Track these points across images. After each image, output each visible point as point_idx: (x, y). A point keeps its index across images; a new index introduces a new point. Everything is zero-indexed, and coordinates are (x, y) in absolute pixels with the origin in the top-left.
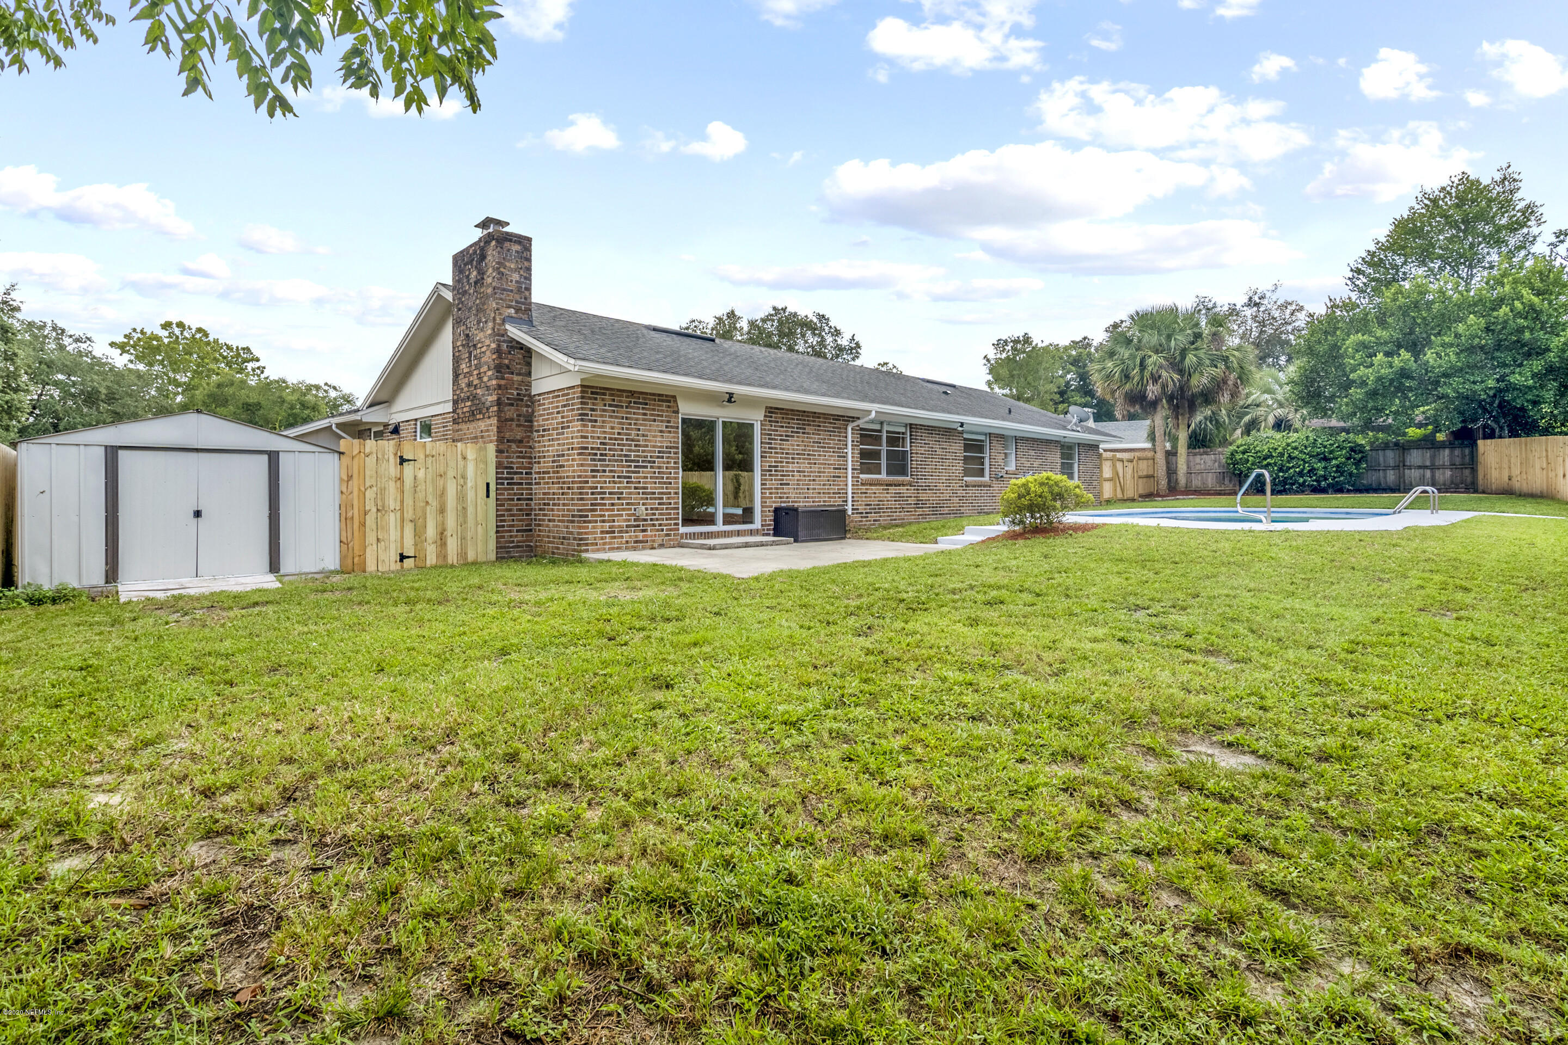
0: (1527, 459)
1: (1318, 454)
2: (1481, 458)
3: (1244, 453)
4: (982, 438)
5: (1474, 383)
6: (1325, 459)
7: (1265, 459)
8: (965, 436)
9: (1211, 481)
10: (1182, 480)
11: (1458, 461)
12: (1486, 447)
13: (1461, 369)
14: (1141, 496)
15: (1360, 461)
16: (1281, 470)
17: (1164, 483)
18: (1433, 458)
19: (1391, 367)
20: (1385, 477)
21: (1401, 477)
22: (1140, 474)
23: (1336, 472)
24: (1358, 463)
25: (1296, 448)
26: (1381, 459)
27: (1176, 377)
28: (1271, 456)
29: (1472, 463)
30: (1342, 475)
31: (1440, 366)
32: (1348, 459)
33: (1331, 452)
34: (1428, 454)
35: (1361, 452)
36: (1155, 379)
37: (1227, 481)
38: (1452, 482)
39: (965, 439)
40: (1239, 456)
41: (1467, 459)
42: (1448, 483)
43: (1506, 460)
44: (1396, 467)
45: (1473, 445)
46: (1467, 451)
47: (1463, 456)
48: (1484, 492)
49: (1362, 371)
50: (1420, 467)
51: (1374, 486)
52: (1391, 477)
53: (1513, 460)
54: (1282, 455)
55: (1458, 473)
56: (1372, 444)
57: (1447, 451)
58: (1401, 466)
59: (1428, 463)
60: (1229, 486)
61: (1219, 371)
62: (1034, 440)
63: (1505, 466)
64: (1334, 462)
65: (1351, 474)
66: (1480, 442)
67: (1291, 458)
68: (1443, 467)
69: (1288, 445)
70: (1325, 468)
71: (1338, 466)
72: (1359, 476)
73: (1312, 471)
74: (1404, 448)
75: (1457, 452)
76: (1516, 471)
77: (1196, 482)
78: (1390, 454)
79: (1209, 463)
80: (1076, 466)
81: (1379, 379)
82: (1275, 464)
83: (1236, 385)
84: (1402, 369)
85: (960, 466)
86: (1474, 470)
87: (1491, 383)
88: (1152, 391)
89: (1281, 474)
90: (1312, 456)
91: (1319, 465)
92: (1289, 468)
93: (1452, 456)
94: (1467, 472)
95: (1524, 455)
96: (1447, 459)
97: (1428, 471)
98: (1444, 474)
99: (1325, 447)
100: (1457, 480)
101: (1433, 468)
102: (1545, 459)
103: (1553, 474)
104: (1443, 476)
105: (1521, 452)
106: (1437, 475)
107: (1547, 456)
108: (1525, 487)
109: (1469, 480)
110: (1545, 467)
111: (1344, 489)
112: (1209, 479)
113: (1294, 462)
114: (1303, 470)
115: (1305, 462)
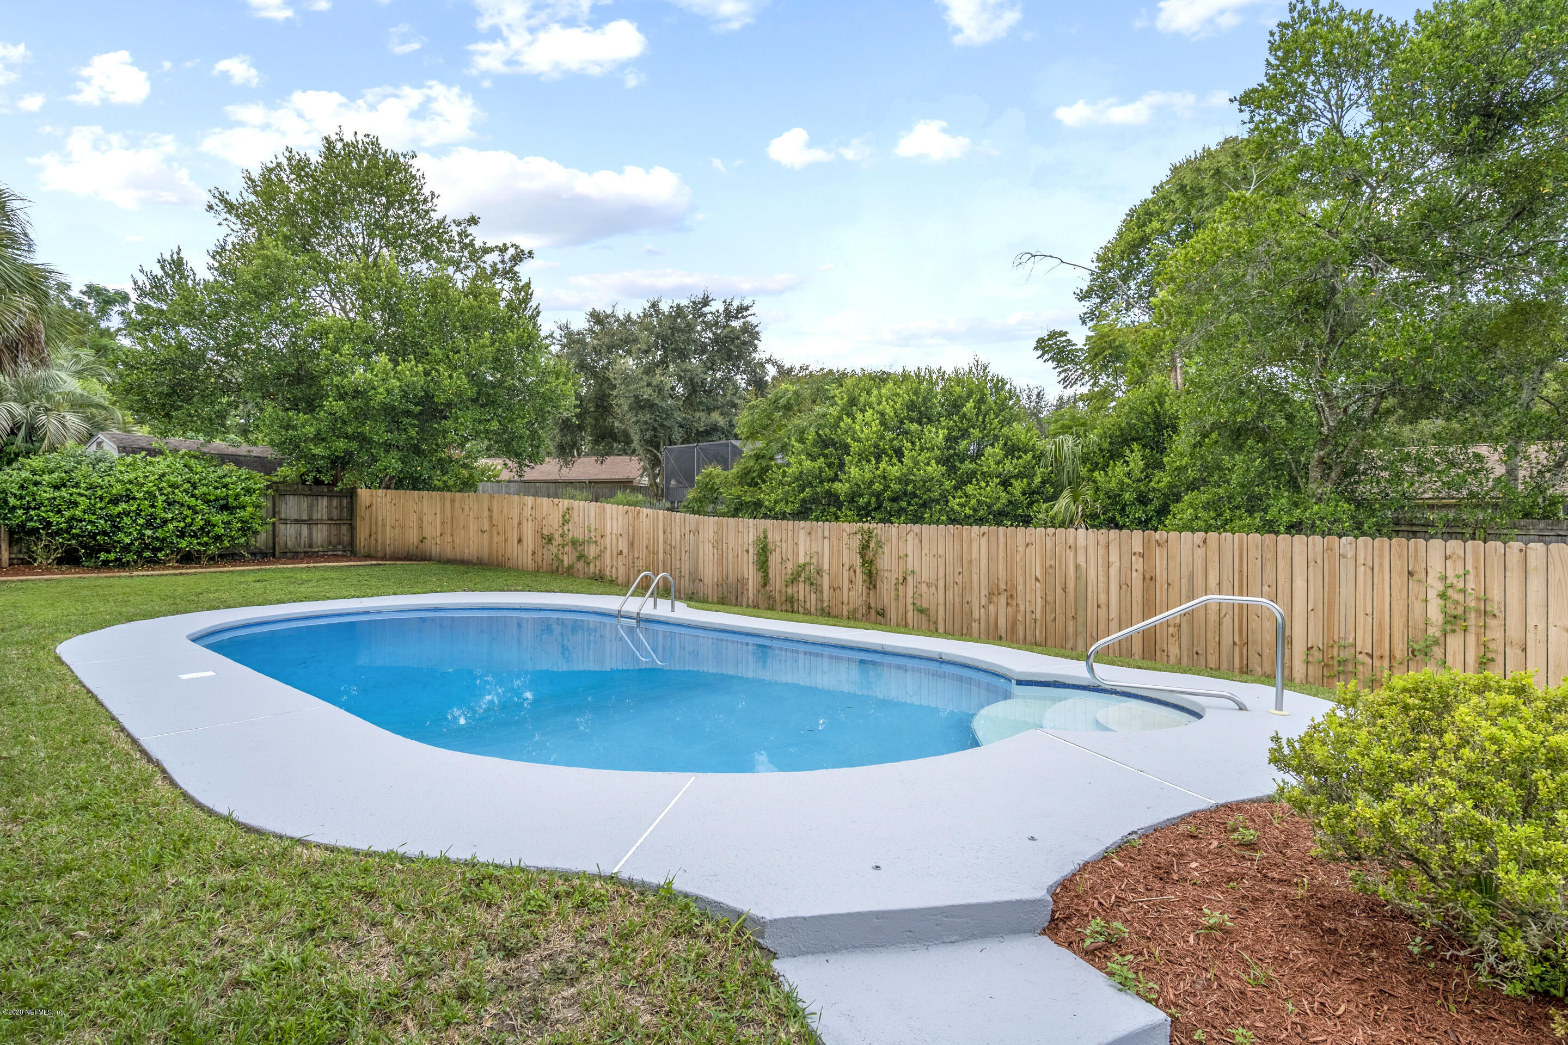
0: (454, 518)
1: (216, 500)
2: (364, 512)
3: (56, 487)
6: (225, 508)
7: (115, 501)
11: (335, 514)
16: (148, 525)
18: (310, 508)
21: (276, 536)
25: (175, 486)
28: (129, 498)
29: (348, 516)
33: (237, 497)
34: (305, 502)
38: (330, 543)
40: (46, 494)
41: (345, 514)
42: (325, 544)
43: (414, 517)
45: (353, 494)
46: (345, 502)
47: (341, 508)
48: (368, 557)
50: (298, 521)
53: (427, 518)
54: (151, 496)
55: (336, 530)
57: (325, 499)
58: (275, 519)
59: (305, 517)
63: (413, 524)
64: (241, 514)
65: (254, 533)
66: (363, 492)
67: (169, 503)
68: (320, 522)
70: (227, 523)
74: (277, 493)
75: (335, 502)
76: (433, 532)
82: (137, 512)
86: (352, 528)
89: (149, 532)
90: (207, 502)
91: (218, 518)
92: (165, 522)
93: (329, 506)
94: (344, 529)
95: (449, 514)
96: (325, 510)
97: (305, 529)
98: (322, 531)
99: (225, 486)
100: (334, 541)
101: (310, 522)
102: (486, 522)
103: (501, 538)
104: (320, 535)
105: (443, 509)
106: (314, 533)
107: (491, 518)
108: (449, 552)
109: (346, 539)
110: (486, 527)
111: (230, 557)
113: (176, 510)
114: (188, 525)
115: (196, 512)
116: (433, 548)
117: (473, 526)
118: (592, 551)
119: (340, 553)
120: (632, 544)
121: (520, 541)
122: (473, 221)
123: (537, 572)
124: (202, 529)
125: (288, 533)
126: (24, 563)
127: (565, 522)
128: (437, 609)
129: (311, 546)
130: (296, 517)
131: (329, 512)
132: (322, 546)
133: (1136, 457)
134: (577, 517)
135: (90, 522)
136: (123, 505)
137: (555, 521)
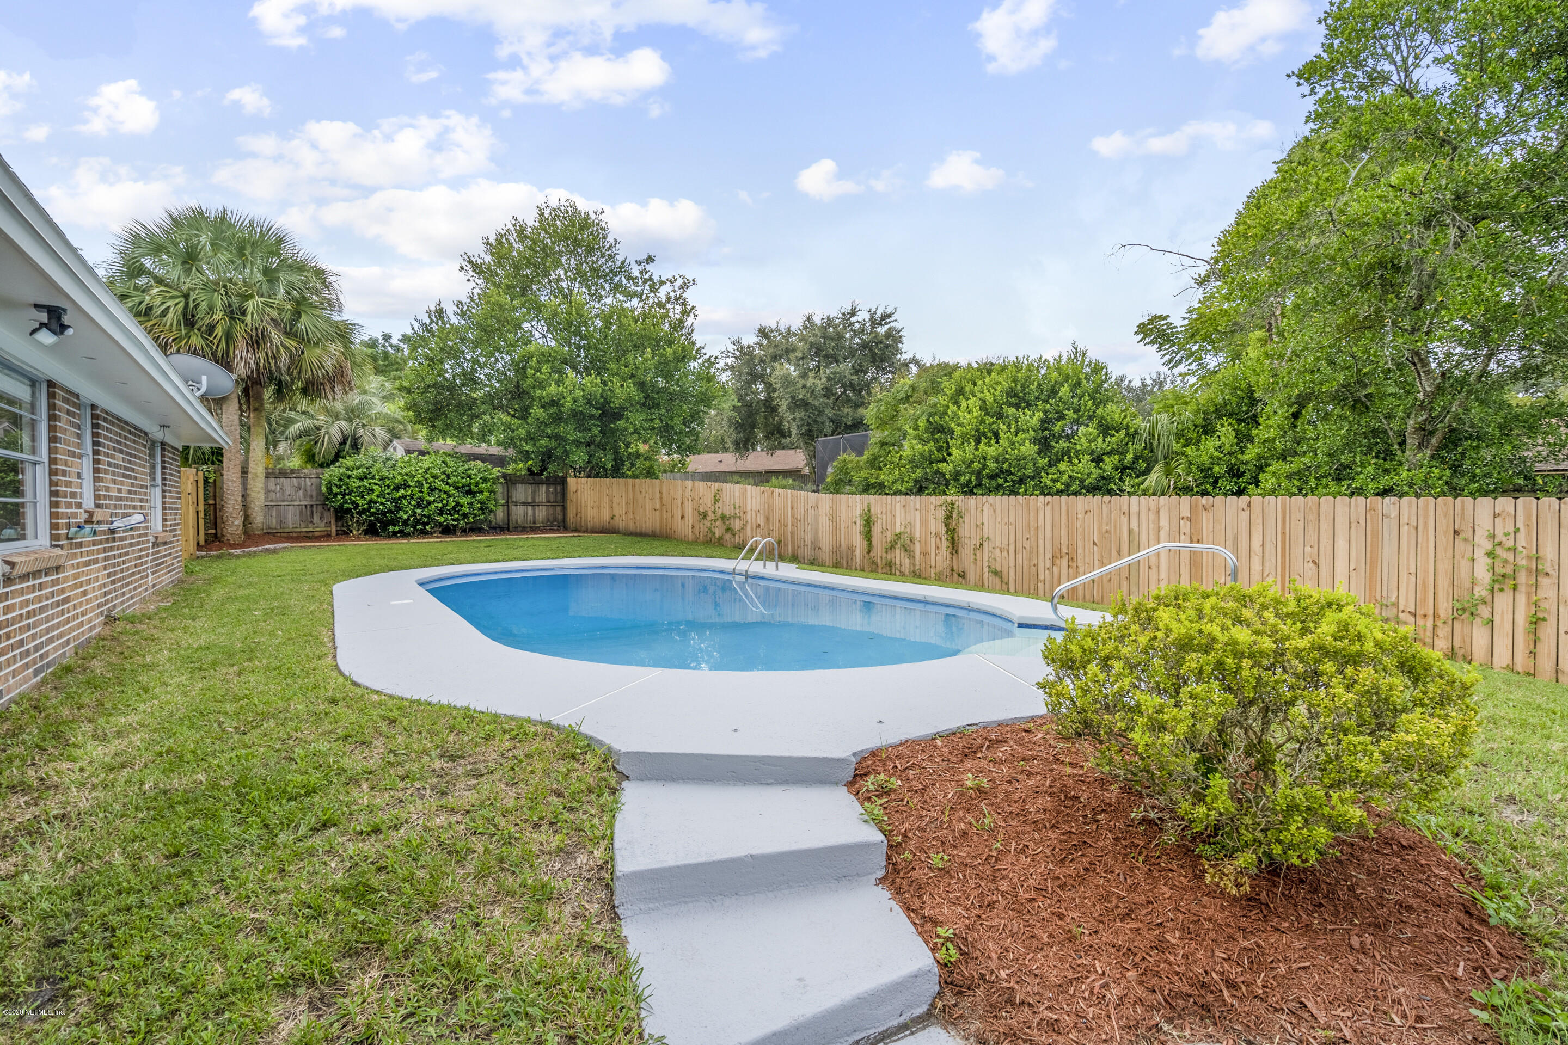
0: (635, 500)
1: (462, 487)
2: (570, 495)
3: (361, 479)
6: (470, 492)
7: (397, 488)
9: (292, 518)
10: (258, 518)
11: (552, 498)
12: (577, 486)
16: (419, 505)
17: (237, 522)
18: (534, 493)
21: (509, 514)
25: (436, 477)
28: (406, 486)
29: (561, 500)
33: (477, 484)
34: (530, 489)
37: (316, 519)
38: (548, 520)
40: (355, 484)
41: (559, 498)
42: (545, 520)
43: (607, 499)
44: (504, 503)
45: (565, 483)
46: (559, 488)
47: (555, 491)
48: (576, 530)
50: (525, 504)
52: (501, 514)
53: (616, 500)
54: (420, 485)
55: (552, 510)
57: (545, 487)
58: (509, 502)
59: (530, 500)
60: (319, 525)
63: (606, 505)
64: (479, 497)
66: (570, 481)
67: (432, 489)
68: (541, 504)
70: (471, 504)
74: (510, 482)
75: (552, 489)
76: (620, 511)
79: (289, 491)
82: (411, 496)
86: (564, 509)
89: (419, 511)
90: (457, 488)
91: (465, 500)
92: (429, 503)
93: (547, 492)
94: (559, 509)
95: (631, 496)
96: (544, 495)
97: (530, 508)
98: (542, 511)
99: (469, 476)
100: (551, 518)
101: (533, 504)
102: (658, 501)
103: (669, 515)
104: (542, 513)
105: (627, 492)
106: (537, 512)
107: (661, 498)
108: (631, 527)
109: (560, 517)
110: (658, 507)
111: (475, 529)
112: (290, 516)
113: (436, 494)
114: (445, 506)
115: (450, 496)
116: (620, 523)
117: (649, 506)
118: (737, 525)
119: (555, 528)
120: (767, 519)
121: (683, 517)
122: (650, 259)
123: (696, 541)
124: (454, 508)
125: (519, 513)
126: (344, 533)
127: (716, 501)
128: (603, 568)
129: (534, 522)
130: (523, 500)
131: (547, 496)
132: (542, 522)
133: (1226, 432)
134: (725, 496)
135: (382, 504)
136: (402, 491)
137: (709, 500)
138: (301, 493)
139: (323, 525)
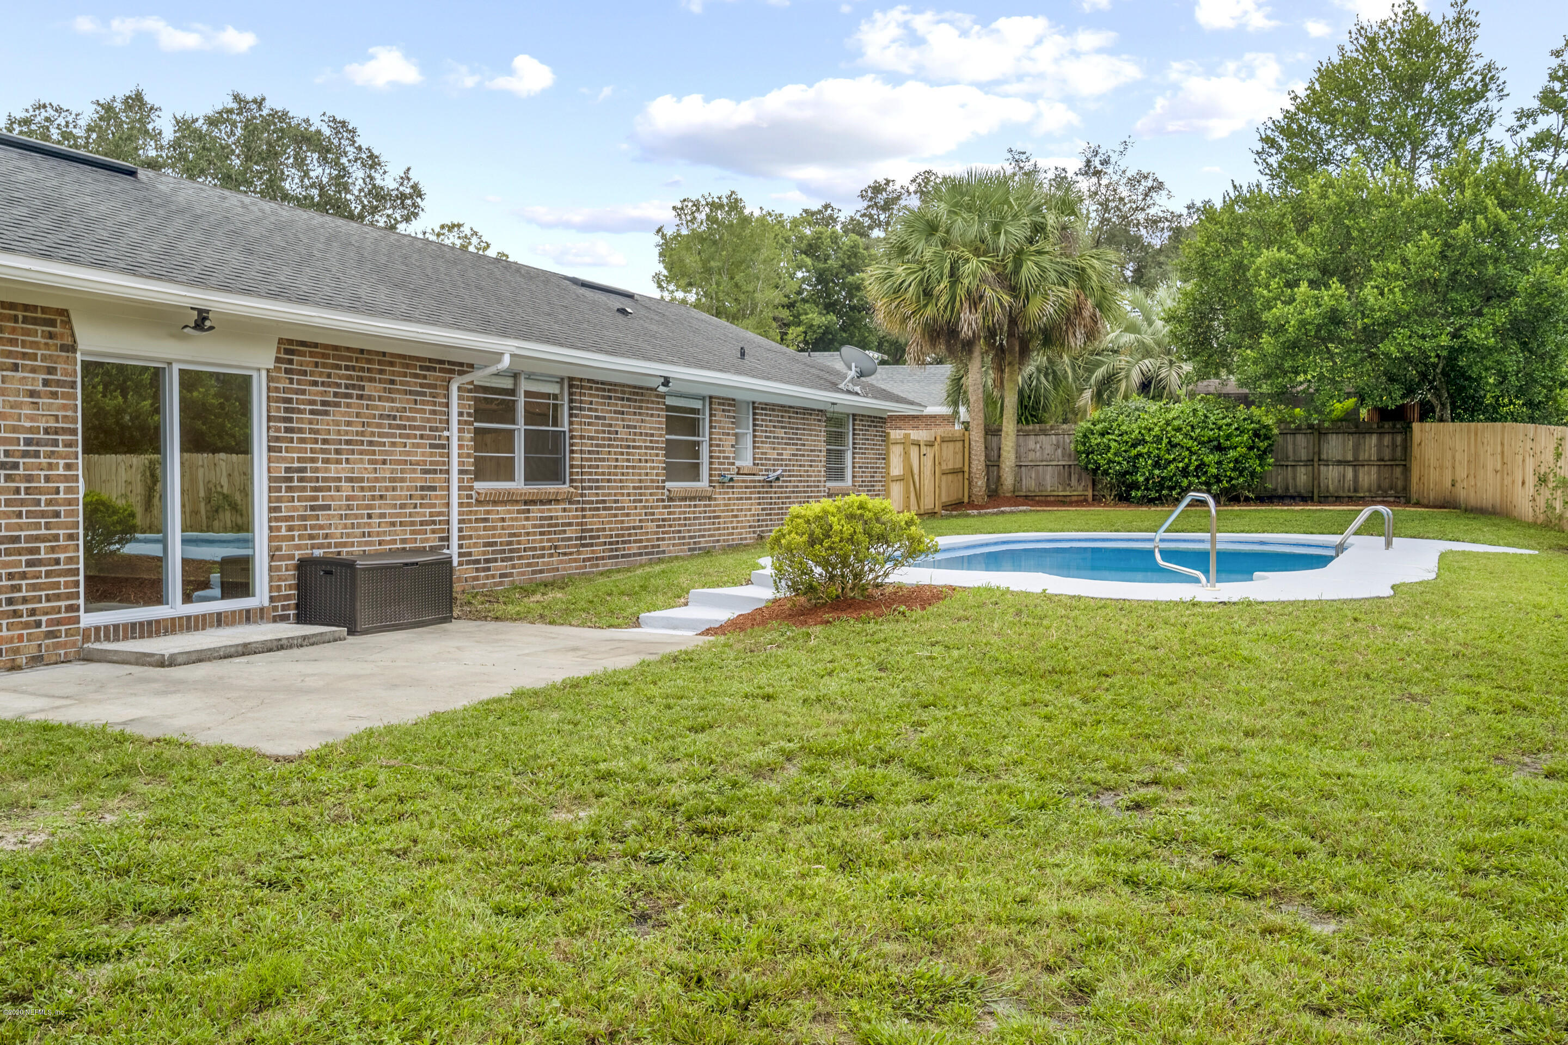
0: (1477, 455)
1: (1210, 441)
2: (1416, 451)
3: (1102, 435)
4: (697, 405)
5: (1423, 337)
6: (1219, 448)
7: (1134, 446)
8: (670, 401)
9: (1050, 481)
10: (1008, 479)
11: (1387, 454)
12: (1423, 432)
13: (1408, 316)
14: (945, 507)
15: (1265, 452)
16: (1156, 465)
17: (980, 483)
18: (1356, 449)
19: (1318, 305)
20: (1294, 479)
21: (1315, 477)
22: (944, 467)
23: (1234, 470)
24: (1261, 457)
25: (1179, 429)
26: (1290, 447)
27: (1006, 299)
28: (1143, 441)
29: (1404, 457)
30: (1241, 475)
31: (1381, 309)
32: (1251, 448)
33: (1228, 437)
34: (1350, 442)
35: (1267, 438)
36: (975, 300)
37: (1074, 482)
38: (1379, 487)
39: (669, 408)
40: (1095, 440)
41: (1399, 452)
42: (1374, 487)
43: (1448, 454)
44: (1309, 462)
45: (1407, 430)
46: (1399, 439)
47: (1394, 446)
48: (1418, 504)
49: (1279, 310)
50: (1339, 463)
51: (1280, 492)
52: (1302, 477)
53: (1458, 456)
54: (1158, 440)
55: (1386, 473)
56: (1280, 422)
57: (1374, 438)
58: (1316, 460)
59: (1350, 457)
60: (1077, 489)
61: (1069, 293)
62: (784, 408)
63: (1448, 464)
64: (1232, 454)
65: (1253, 474)
66: (1416, 426)
67: (1172, 445)
68: (1367, 463)
69: (1168, 423)
70: (1219, 463)
71: (1236, 461)
72: (1262, 477)
73: (1201, 466)
74: (1318, 432)
75: (1387, 440)
76: (1461, 473)
77: (1029, 483)
78: (1301, 440)
79: (1049, 449)
80: (849, 455)
81: (1303, 323)
82: (1149, 454)
83: (1093, 318)
84: (1334, 310)
85: (659, 460)
86: (1406, 470)
87: (1444, 340)
88: (969, 322)
89: (1157, 472)
90: (1202, 443)
91: (1211, 458)
93: (1380, 445)
94: (1398, 471)
95: (1473, 450)
96: (1374, 450)
97: (1350, 472)
98: (1369, 473)
99: (1220, 428)
100: (1386, 484)
101: (1356, 464)
102: (1499, 457)
103: (1510, 479)
104: (1368, 477)
105: (1469, 444)
106: (1361, 475)
107: (1503, 453)
108: (1473, 501)
109: (1400, 484)
110: (1499, 468)
112: (1048, 477)
113: (1176, 451)
114: (1187, 466)
115: (1192, 453)
116: (1464, 494)
117: (1490, 467)
119: (1392, 499)
121: (1523, 483)
123: (1534, 525)
124: (1198, 467)
125: (1331, 476)
127: (1558, 456)
129: (1356, 490)
130: (1340, 458)
131: (1379, 451)
132: (1370, 491)
135: (1119, 463)
136: (1140, 448)
137: (1549, 457)
138: (1060, 451)
139: (1081, 488)
